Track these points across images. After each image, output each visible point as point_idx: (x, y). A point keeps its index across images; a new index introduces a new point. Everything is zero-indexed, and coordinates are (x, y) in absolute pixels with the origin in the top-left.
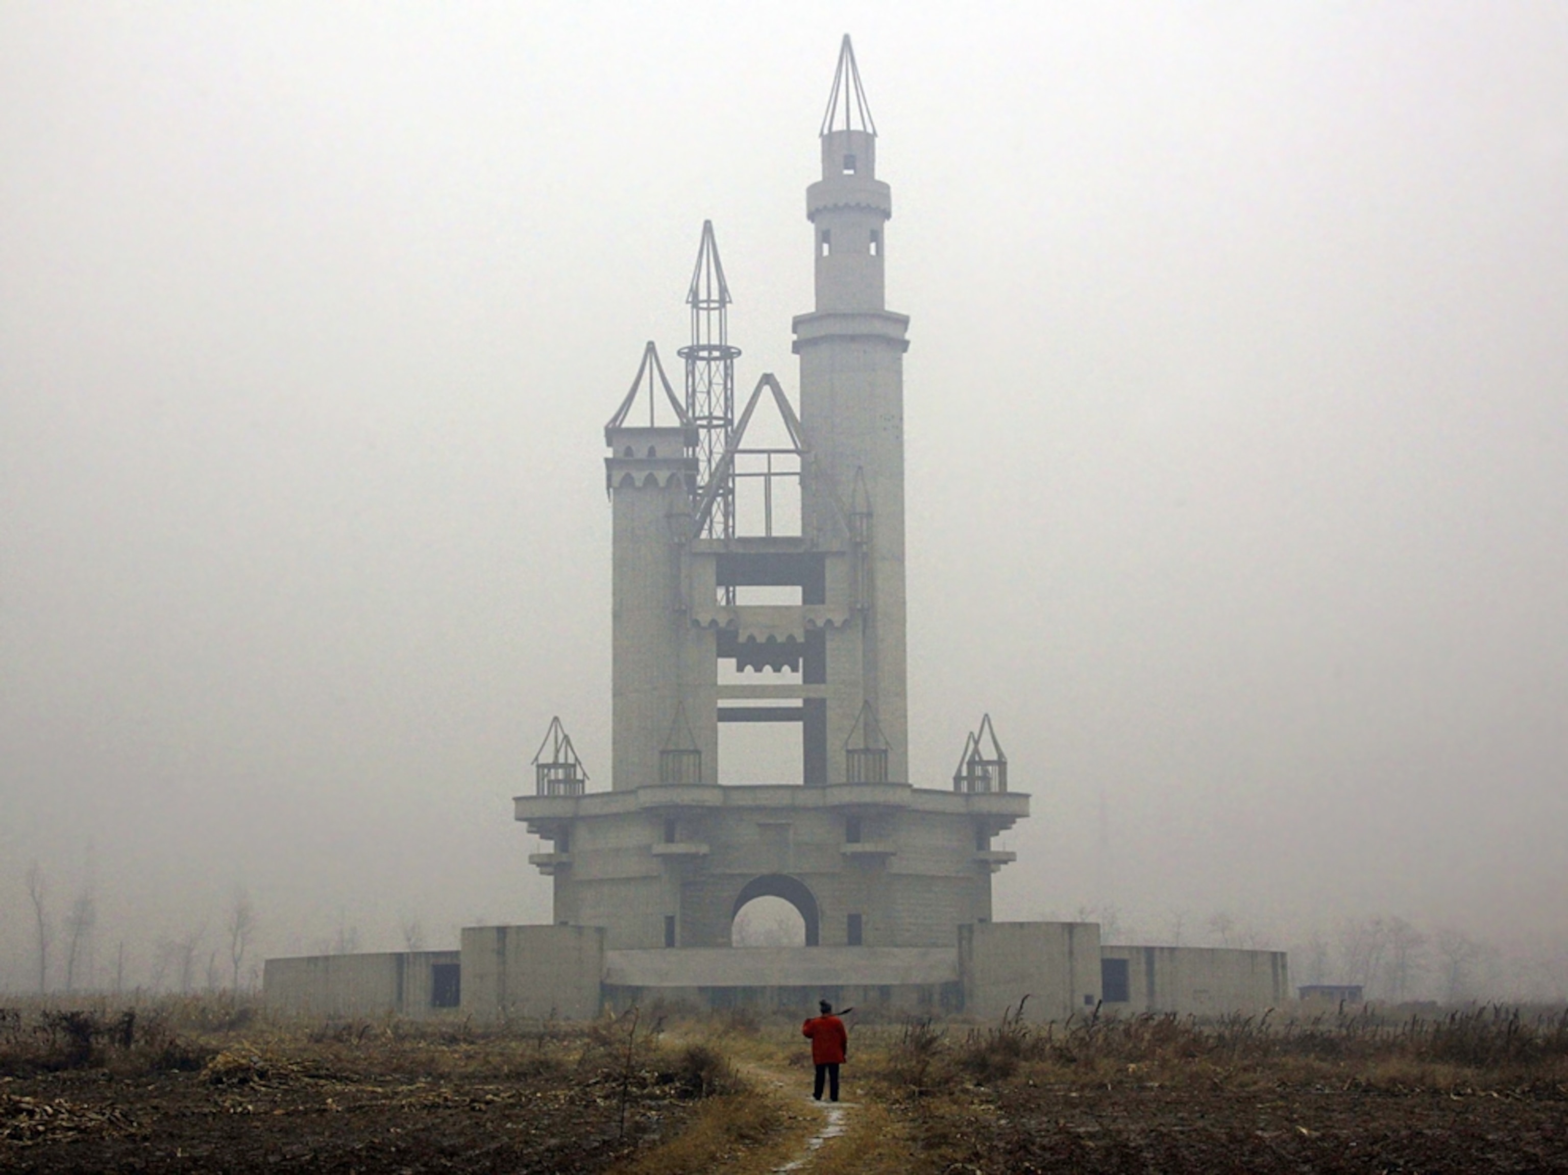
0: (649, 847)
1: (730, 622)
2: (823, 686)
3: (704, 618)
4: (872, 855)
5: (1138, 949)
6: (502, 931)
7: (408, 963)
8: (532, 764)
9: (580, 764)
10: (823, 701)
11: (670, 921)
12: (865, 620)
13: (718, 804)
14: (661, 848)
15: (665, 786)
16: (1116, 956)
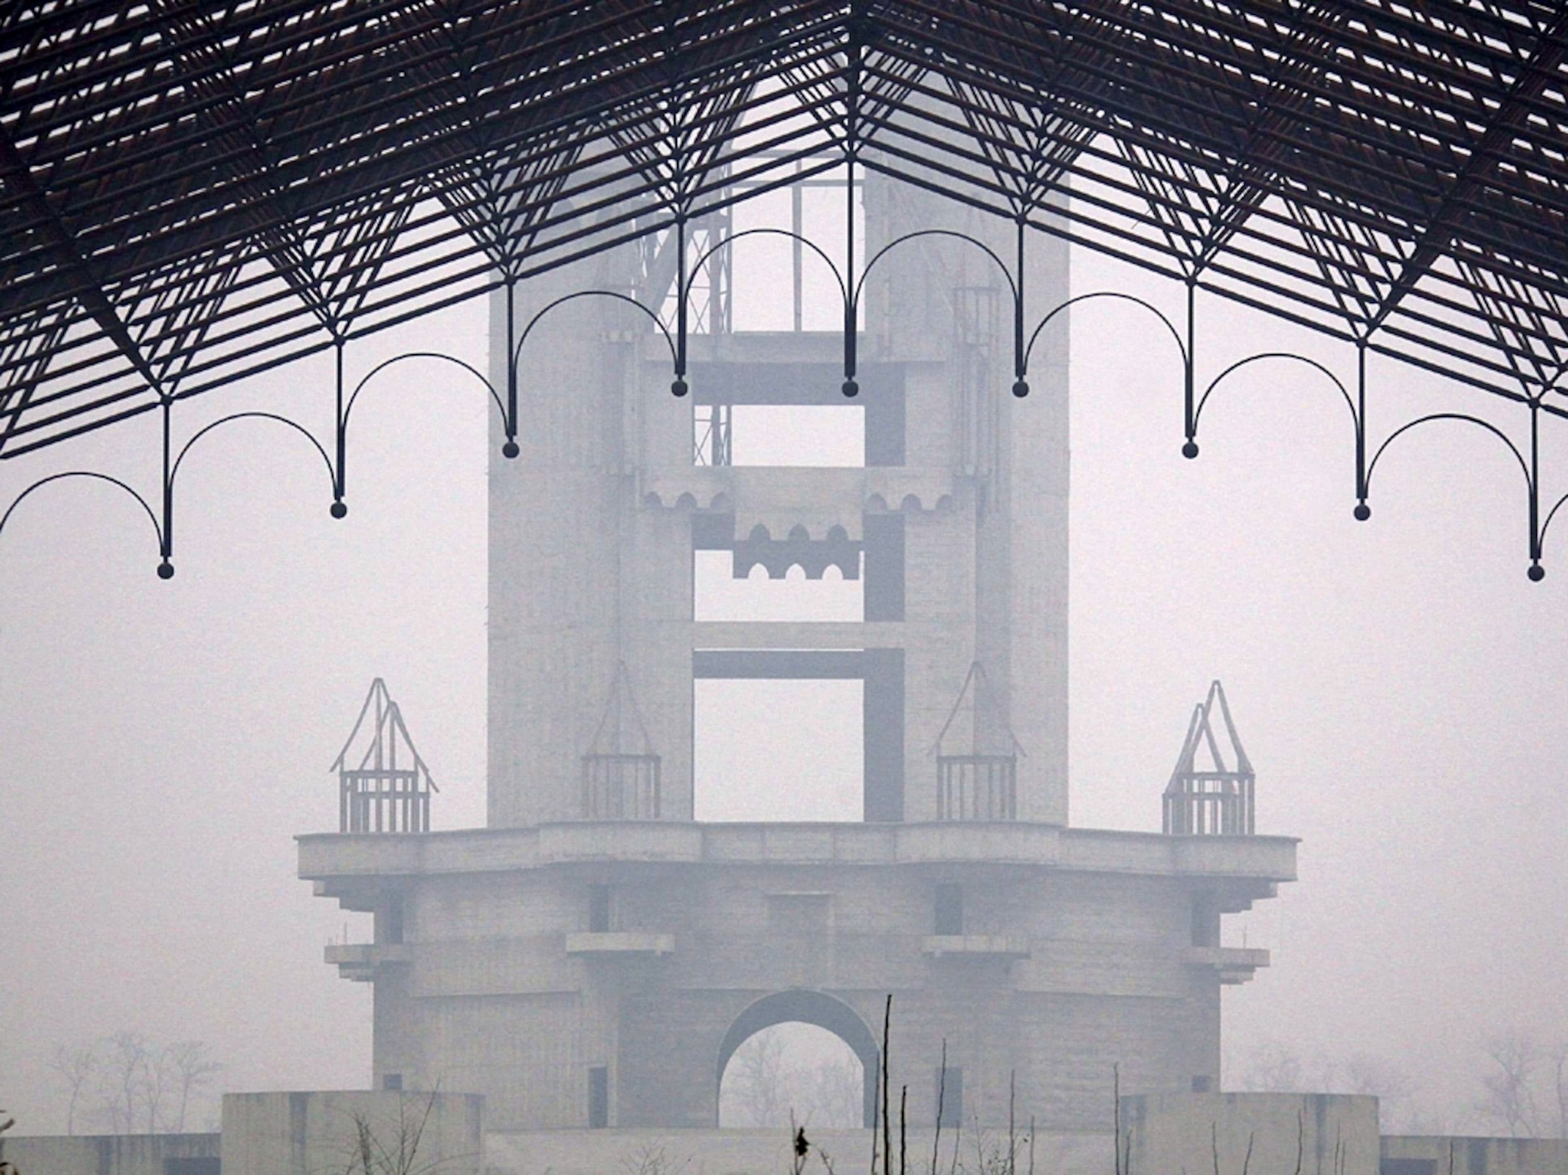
0: (559, 938)
1: (720, 497)
2: (898, 626)
3: (668, 493)
4: (986, 958)
5: (1454, 1143)
6: (299, 1100)
7: (120, 1155)
8: (333, 769)
9: (426, 771)
10: (898, 653)
11: (599, 1078)
12: (982, 498)
13: (692, 859)
14: (579, 942)
15: (594, 825)
16: (1413, 1153)
